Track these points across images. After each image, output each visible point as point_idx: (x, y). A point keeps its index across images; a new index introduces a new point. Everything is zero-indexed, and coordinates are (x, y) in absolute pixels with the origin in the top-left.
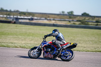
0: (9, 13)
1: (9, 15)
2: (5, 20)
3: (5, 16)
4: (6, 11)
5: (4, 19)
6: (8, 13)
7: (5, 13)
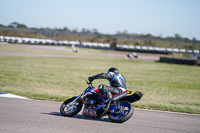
0: (191, 44)
1: (190, 48)
2: (184, 58)
3: (184, 51)
4: (187, 40)
5: (181, 57)
6: (188, 45)
7: (184, 44)
